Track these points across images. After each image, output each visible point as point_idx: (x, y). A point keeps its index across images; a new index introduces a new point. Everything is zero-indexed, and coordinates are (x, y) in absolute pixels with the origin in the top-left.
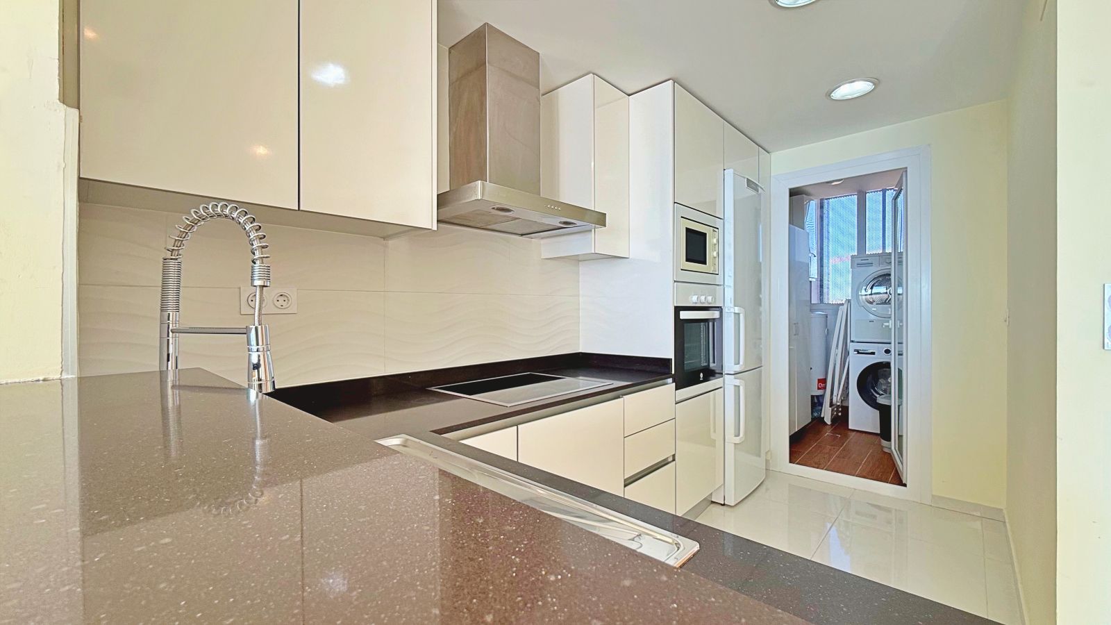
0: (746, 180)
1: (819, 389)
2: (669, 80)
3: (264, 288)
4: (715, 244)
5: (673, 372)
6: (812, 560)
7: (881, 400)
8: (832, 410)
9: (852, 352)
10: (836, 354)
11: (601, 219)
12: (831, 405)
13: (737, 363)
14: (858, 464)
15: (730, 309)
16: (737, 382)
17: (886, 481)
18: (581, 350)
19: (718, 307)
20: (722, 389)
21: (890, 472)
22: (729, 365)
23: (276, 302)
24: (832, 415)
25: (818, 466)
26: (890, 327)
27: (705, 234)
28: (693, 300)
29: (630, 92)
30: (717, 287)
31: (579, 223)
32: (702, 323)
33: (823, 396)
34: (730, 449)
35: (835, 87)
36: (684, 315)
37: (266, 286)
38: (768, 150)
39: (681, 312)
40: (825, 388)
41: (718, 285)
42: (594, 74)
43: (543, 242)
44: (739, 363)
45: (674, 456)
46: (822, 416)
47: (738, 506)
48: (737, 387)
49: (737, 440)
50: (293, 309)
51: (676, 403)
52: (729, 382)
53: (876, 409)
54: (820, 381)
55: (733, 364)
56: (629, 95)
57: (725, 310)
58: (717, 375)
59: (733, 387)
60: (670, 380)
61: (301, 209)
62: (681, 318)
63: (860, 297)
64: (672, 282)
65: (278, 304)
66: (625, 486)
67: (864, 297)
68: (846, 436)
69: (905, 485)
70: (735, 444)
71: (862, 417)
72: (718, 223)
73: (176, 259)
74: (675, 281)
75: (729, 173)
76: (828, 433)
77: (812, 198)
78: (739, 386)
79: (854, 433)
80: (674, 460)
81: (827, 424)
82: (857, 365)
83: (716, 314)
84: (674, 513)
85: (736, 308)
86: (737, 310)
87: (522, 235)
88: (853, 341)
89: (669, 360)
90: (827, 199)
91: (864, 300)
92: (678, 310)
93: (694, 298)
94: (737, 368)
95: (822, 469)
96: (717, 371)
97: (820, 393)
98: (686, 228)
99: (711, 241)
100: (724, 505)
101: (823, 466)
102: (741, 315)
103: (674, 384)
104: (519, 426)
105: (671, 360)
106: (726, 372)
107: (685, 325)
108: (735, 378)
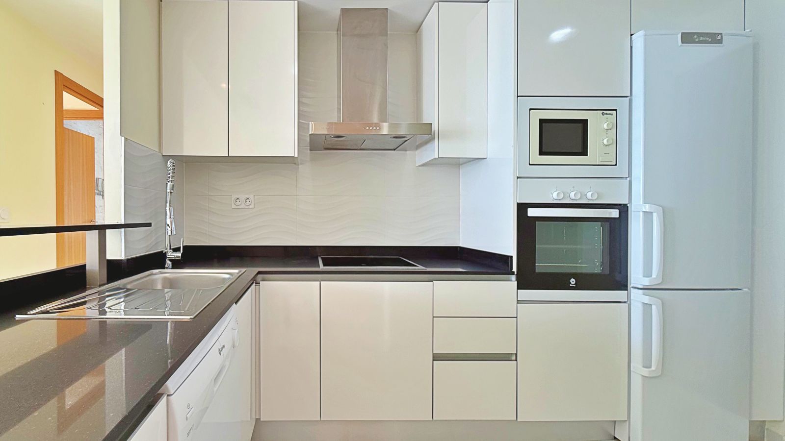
0: (679, 35)
4: (608, 129)
5: (515, 270)
11: (425, 129)
13: (648, 274)
15: (638, 206)
16: (647, 300)
19: (619, 205)
20: (627, 304)
22: (636, 274)
27: (587, 121)
28: (553, 197)
30: (620, 181)
31: (407, 136)
34: (637, 380)
36: (532, 212)
39: (529, 210)
43: (417, 152)
44: (650, 276)
45: (516, 354)
48: (647, 307)
49: (646, 372)
50: (252, 206)
51: (518, 302)
52: (637, 297)
55: (642, 275)
56: (487, 2)
57: (632, 209)
59: (641, 305)
61: (230, 155)
62: (530, 215)
64: (512, 178)
65: (247, 203)
66: (433, 360)
74: (518, 178)
75: (639, 36)
78: (651, 305)
80: (516, 359)
83: (614, 213)
85: (649, 205)
86: (647, 208)
87: (394, 150)
89: (509, 258)
93: (555, 195)
94: (646, 282)
96: (623, 283)
98: (540, 120)
99: (598, 127)
102: (655, 214)
103: (516, 282)
104: (321, 282)
105: (511, 257)
106: (632, 285)
107: (537, 222)
108: (644, 294)
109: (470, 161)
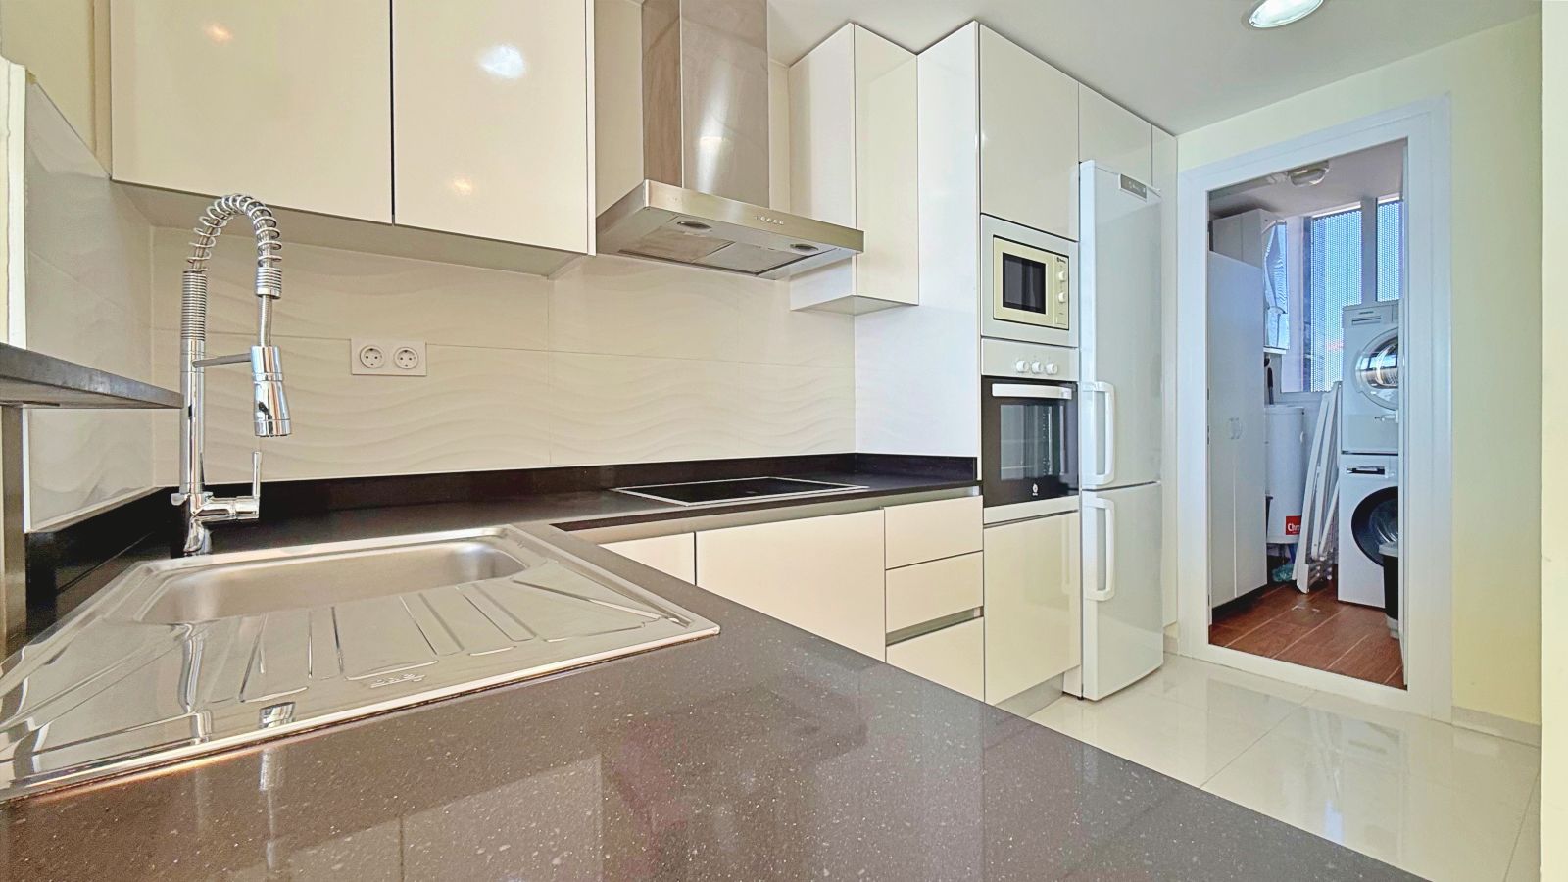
0: (1119, 177)
1: (1288, 533)
2: (970, 21)
3: (274, 301)
4: (1062, 282)
5: (979, 478)
6: (1203, 788)
7: (1385, 550)
8: (1311, 570)
9: (1343, 471)
10: (1317, 473)
11: (854, 239)
12: (1309, 560)
13: (1101, 471)
14: (1335, 655)
15: (1089, 384)
16: (1101, 503)
17: (1380, 681)
18: (857, 450)
19: (1071, 382)
20: (1077, 514)
21: (1388, 667)
22: (1089, 474)
23: (398, 361)
24: (1310, 578)
25: (1263, 653)
26: (1397, 421)
27: (1044, 265)
28: (1017, 369)
29: (917, 48)
30: (1071, 350)
31: (821, 247)
32: (1036, 407)
33: (1292, 547)
34: (1090, 609)
35: (1253, 4)
36: (998, 390)
37: (277, 298)
38: (1172, 130)
39: (994, 386)
40: (1298, 532)
41: (1071, 347)
42: (854, 23)
43: (792, 284)
44: (1104, 473)
45: (982, 608)
46: (1293, 579)
47: (1105, 703)
48: (1101, 511)
49: (1101, 595)
50: (421, 370)
51: (986, 526)
52: (1089, 501)
53: (1381, 565)
54: (1289, 520)
55: (1094, 474)
56: (917, 54)
57: (1082, 388)
58: (1071, 492)
59: (1094, 511)
60: (976, 490)
61: (397, 222)
62: (994, 394)
63: (1358, 374)
64: (976, 337)
65: (402, 363)
66: (887, 645)
67: (1364, 374)
68: (1332, 612)
69: (1405, 688)
70: (1099, 602)
71: (1358, 579)
72: (1070, 249)
73: (200, 272)
74: (982, 337)
75: (1088, 166)
76: (1300, 605)
77: (1277, 214)
78: (1104, 509)
79: (1344, 608)
80: (982, 616)
81: (1300, 592)
82: (1353, 492)
83: (1065, 393)
84: (982, 700)
85: (1100, 383)
86: (1101, 386)
87: (757, 274)
88: (1343, 452)
89: (972, 460)
90: (1316, 219)
91: (1365, 380)
92: (987, 382)
93: (1019, 366)
94: (1101, 480)
95: (1270, 657)
96: (1071, 486)
97: (1289, 539)
98: (1004, 254)
99: (1053, 276)
100: (1082, 698)
101: (1271, 653)
102: (1107, 395)
103: (981, 496)
104: (697, 533)
105: (976, 459)
106: (1084, 487)
107: (1002, 406)
108: (1098, 497)
109: (895, 307)
